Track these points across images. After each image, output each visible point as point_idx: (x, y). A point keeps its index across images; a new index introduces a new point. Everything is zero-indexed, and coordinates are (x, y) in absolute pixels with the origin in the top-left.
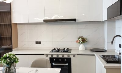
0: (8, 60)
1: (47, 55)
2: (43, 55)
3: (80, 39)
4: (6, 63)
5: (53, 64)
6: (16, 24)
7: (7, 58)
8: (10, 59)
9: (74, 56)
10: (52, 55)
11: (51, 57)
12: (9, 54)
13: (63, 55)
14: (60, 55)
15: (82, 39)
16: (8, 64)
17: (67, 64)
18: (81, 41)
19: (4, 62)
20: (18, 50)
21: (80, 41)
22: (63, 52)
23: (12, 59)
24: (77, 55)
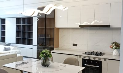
0: (45, 55)
1: (80, 56)
2: (77, 55)
3: (114, 44)
4: (43, 57)
5: (85, 65)
6: (59, 29)
7: (44, 53)
8: (46, 54)
9: (105, 60)
10: (85, 57)
11: (83, 58)
12: (46, 51)
13: (94, 58)
14: (92, 57)
15: (116, 44)
16: (44, 57)
17: (98, 66)
18: (115, 47)
19: (42, 56)
20: (58, 49)
21: (113, 46)
22: (95, 55)
23: (47, 54)
24: (108, 59)
